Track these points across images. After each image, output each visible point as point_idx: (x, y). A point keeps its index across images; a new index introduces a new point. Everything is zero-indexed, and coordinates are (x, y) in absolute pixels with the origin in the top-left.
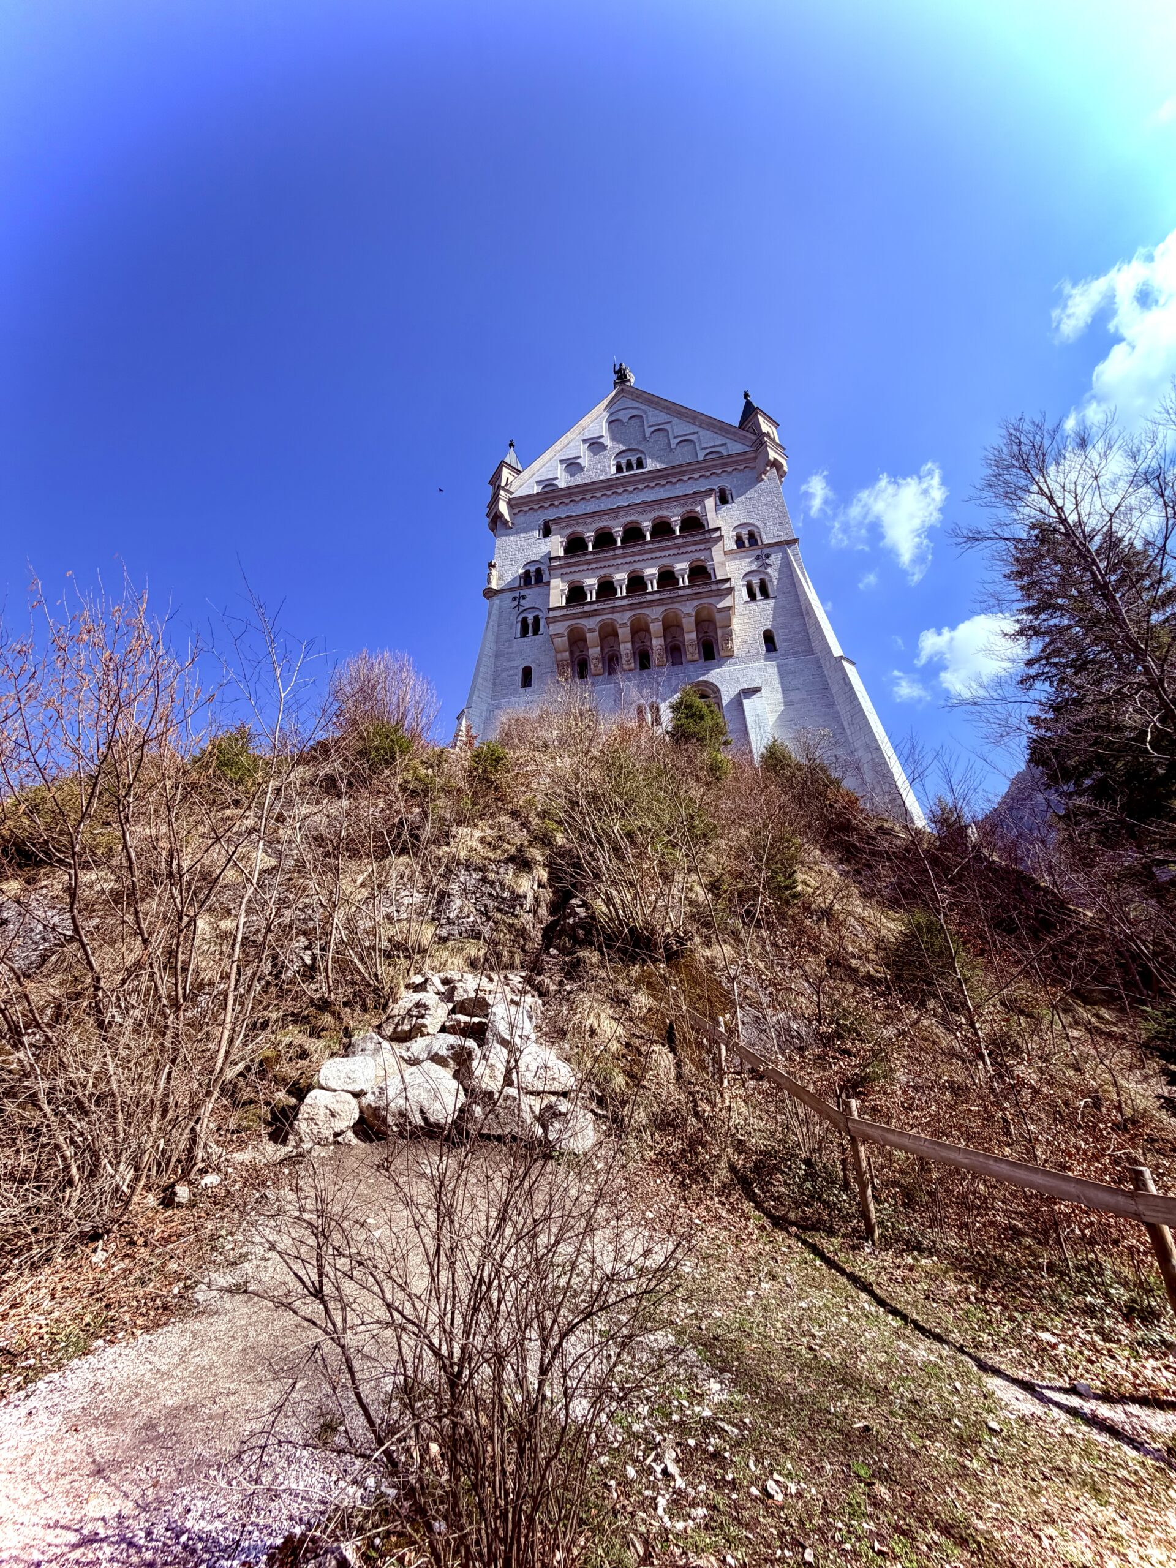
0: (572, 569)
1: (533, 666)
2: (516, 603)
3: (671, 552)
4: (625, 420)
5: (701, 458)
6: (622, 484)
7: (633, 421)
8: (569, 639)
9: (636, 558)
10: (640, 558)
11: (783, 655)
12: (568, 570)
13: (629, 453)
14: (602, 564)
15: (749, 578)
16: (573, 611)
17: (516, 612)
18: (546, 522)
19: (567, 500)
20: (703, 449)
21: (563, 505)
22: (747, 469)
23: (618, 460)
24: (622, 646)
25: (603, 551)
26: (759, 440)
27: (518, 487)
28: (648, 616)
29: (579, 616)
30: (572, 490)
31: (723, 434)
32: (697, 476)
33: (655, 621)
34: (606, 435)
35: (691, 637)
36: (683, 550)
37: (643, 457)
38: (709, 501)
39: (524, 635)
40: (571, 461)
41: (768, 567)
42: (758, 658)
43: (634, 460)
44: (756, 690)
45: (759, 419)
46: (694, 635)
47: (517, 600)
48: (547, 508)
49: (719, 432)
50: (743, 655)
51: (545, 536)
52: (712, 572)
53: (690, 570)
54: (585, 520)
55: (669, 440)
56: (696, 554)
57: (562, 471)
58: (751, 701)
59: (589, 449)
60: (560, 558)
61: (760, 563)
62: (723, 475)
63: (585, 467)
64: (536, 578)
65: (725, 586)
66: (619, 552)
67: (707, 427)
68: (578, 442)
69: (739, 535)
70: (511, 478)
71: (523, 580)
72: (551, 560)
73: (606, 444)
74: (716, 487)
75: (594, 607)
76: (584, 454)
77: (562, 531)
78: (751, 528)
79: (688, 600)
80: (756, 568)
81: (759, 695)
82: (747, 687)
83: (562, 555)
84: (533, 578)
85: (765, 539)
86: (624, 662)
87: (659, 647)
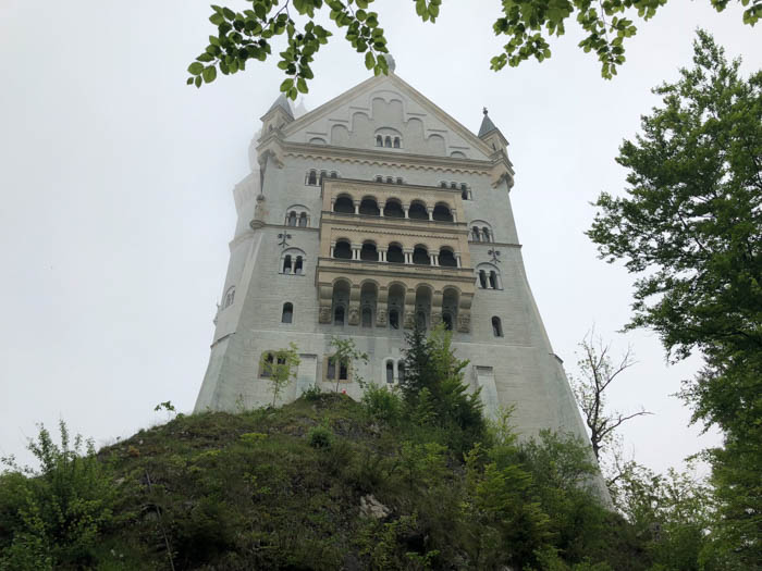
0: (342, 226)
1: (295, 305)
2: (281, 240)
4: (388, 101)
5: (448, 155)
6: (383, 158)
7: (393, 104)
8: (334, 290)
11: (507, 341)
12: (338, 226)
13: (389, 131)
14: (368, 229)
15: (482, 268)
16: (339, 265)
17: (281, 248)
18: (313, 173)
19: (334, 158)
20: (451, 147)
21: (329, 161)
22: (484, 175)
23: (379, 134)
24: (379, 305)
25: (369, 218)
26: (496, 155)
27: (290, 133)
28: (405, 285)
29: (346, 271)
30: (339, 151)
31: (467, 139)
32: (445, 169)
33: (410, 291)
34: (371, 109)
35: (437, 310)
36: (436, 234)
37: (400, 138)
38: (458, 197)
39: (284, 272)
40: (339, 123)
41: (497, 262)
42: (487, 340)
43: (393, 138)
44: (488, 368)
45: (496, 137)
46: (441, 309)
47: (283, 238)
48: (315, 159)
49: (464, 137)
50: (475, 334)
51: (310, 184)
52: (458, 259)
53: (440, 253)
54: (354, 185)
55: (423, 130)
56: (446, 240)
57: (330, 129)
58: (485, 378)
59: (355, 117)
60: (331, 213)
61: (491, 257)
62: (465, 174)
63: (351, 132)
64: (300, 222)
65: (469, 275)
66: (383, 222)
67: (455, 129)
68: (346, 107)
69: (475, 229)
70: (285, 123)
71: (288, 220)
72: (323, 212)
73: (371, 117)
74: (459, 182)
75: (359, 266)
76: (351, 120)
77: (334, 189)
78: (485, 226)
79: (439, 279)
80: (488, 261)
81: (490, 374)
82: (479, 364)
83: (333, 211)
84: (298, 220)
85: (496, 238)
86: (378, 319)
87: (409, 313)
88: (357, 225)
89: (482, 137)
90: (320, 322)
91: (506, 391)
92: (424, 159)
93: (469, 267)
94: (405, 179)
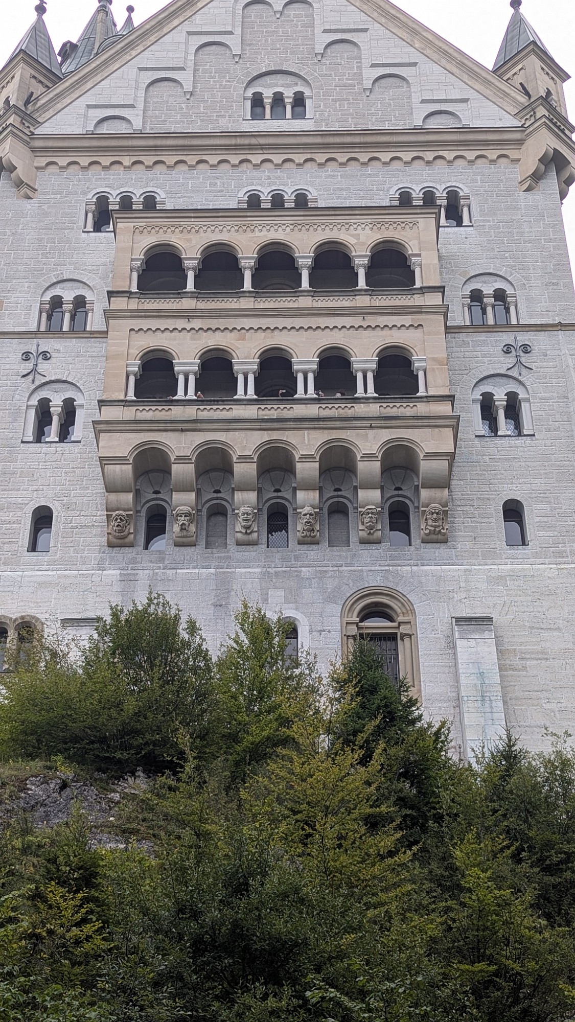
0: (154, 324)
3: (348, 321)
4: (279, 7)
5: (419, 120)
6: (262, 147)
7: (290, 11)
8: (135, 469)
9: (280, 321)
10: (288, 322)
11: (536, 555)
12: (145, 324)
13: (280, 79)
14: (214, 323)
15: (485, 388)
16: (148, 413)
17: (27, 385)
18: (102, 201)
19: (149, 160)
20: (423, 101)
21: (139, 167)
22: (503, 160)
23: (259, 89)
24: (239, 496)
25: (215, 295)
26: (529, 109)
27: (51, 112)
28: (295, 448)
29: (162, 426)
30: (159, 142)
31: (465, 78)
32: (407, 156)
33: (306, 458)
34: (238, 31)
35: (371, 497)
36: (371, 321)
37: (307, 92)
38: (426, 223)
39: (39, 436)
40: (163, 74)
41: (524, 371)
42: (490, 555)
43: (289, 95)
44: (484, 621)
45: (533, 62)
46: (376, 495)
47: (33, 361)
48: (106, 168)
49: (455, 70)
50: (463, 541)
51: (97, 228)
52: (421, 375)
53: (381, 363)
54: (184, 222)
55: (359, 68)
56: (394, 332)
57: (141, 93)
58: (472, 643)
59: (200, 56)
60: (129, 294)
61: (511, 360)
62: (459, 162)
63: (192, 94)
64: (73, 318)
65: (444, 408)
66: (246, 303)
67: (435, 56)
68: (179, 36)
69: (476, 296)
70: (38, 89)
71: (44, 315)
72: (111, 294)
73: (237, 50)
74: (441, 187)
75: (191, 412)
76: (191, 64)
77: (138, 237)
78: (500, 285)
79: (371, 427)
80: (503, 372)
81: (487, 633)
82: (465, 611)
83: (134, 289)
84: (67, 316)
85: (523, 313)
86: (238, 528)
87: (307, 509)
88: (189, 318)
89: (500, 69)
90: (111, 545)
91: (524, 668)
92: (357, 139)
93: (445, 392)
94: (313, 193)
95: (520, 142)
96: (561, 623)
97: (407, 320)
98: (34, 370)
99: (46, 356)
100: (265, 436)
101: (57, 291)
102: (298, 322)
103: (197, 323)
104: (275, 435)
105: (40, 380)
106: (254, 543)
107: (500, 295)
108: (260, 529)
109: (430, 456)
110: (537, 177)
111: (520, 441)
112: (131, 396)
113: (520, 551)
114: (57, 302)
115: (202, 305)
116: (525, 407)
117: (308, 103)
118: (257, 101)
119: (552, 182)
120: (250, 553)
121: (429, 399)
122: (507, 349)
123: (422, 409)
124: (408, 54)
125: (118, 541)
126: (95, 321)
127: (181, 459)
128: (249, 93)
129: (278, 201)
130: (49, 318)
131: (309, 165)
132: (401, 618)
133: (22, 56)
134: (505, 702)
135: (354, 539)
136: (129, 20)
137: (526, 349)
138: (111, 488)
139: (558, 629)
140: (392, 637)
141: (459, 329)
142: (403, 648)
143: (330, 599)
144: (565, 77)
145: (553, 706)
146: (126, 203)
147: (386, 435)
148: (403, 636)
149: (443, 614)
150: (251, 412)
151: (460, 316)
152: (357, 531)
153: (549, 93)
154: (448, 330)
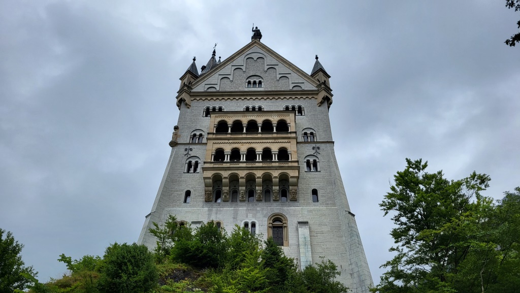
0: (219, 141)
1: (192, 191)
2: (186, 152)
3: (271, 141)
4: (255, 59)
5: (291, 88)
6: (250, 95)
7: (259, 60)
8: (213, 181)
9: (253, 141)
10: (255, 141)
11: (321, 204)
12: (217, 141)
13: (255, 77)
14: (235, 141)
15: (308, 158)
16: (217, 165)
17: (186, 158)
18: (208, 109)
19: (220, 98)
20: (292, 83)
21: (218, 100)
22: (313, 99)
23: (250, 80)
24: (240, 188)
25: (236, 134)
26: (320, 85)
27: (196, 86)
28: (255, 175)
29: (220, 169)
30: (223, 94)
31: (303, 77)
32: (288, 97)
33: (258, 178)
34: (245, 65)
35: (276, 188)
36: (277, 141)
37: (262, 81)
38: (292, 115)
39: (188, 171)
40: (225, 76)
41: (318, 154)
42: (308, 204)
43: (257, 81)
44: (306, 223)
45: (321, 74)
46: (278, 188)
47: (188, 151)
48: (209, 100)
49: (301, 75)
50: (301, 201)
51: (206, 116)
52: (290, 155)
53: (279, 152)
54: (228, 115)
55: (276, 75)
56: (283, 144)
57: (219, 81)
58: (303, 229)
59: (235, 71)
60: (213, 134)
61: (314, 151)
62: (301, 99)
63: (232, 81)
64: (199, 139)
65: (296, 164)
66: (244, 136)
67: (296, 72)
68: (230, 66)
69: (306, 134)
70: (192, 80)
71: (191, 139)
72: (208, 134)
73: (244, 70)
74: (297, 105)
75: (228, 165)
76: (232, 74)
77: (216, 118)
78: (312, 131)
79: (276, 169)
80: (312, 154)
81: (307, 227)
82: (301, 220)
83: (215, 132)
84: (197, 139)
85: (318, 139)
86: (240, 196)
87: (259, 191)
88: (229, 140)
89: (312, 75)
91: (317, 236)
92: (275, 93)
93: (296, 160)
94: (263, 107)
95: (317, 94)
96: (327, 224)
97: (286, 141)
98: (188, 153)
99: (191, 150)
100: (248, 172)
101: (195, 132)
102: (257, 141)
103: (231, 141)
104: (251, 171)
105: (189, 156)
106: (244, 201)
107: (312, 134)
108: (246, 197)
109: (292, 177)
110: (322, 103)
111: (317, 173)
112: (213, 161)
113: (316, 203)
114: (195, 135)
115: (232, 136)
116: (318, 164)
117: (262, 83)
118: (249, 83)
119: (326, 104)
120: (243, 204)
121: (292, 162)
122: (314, 148)
123: (290, 164)
124: (289, 71)
125: (208, 200)
126: (204, 141)
127: (225, 178)
128: (247, 81)
129: (254, 109)
130: (193, 139)
131: (262, 100)
132: (284, 222)
133: (188, 72)
134: (311, 246)
135: (272, 200)
136: (220, 60)
137: (318, 148)
138: (206, 185)
139: (326, 225)
140: (281, 227)
141: (301, 143)
142: (285, 230)
143: (265, 217)
144: (329, 77)
145: (325, 247)
146: (214, 109)
147: (280, 171)
148: (284, 227)
149: (295, 221)
150: (244, 165)
151: (301, 139)
152: (273, 198)
153: (325, 81)
154: (297, 143)
